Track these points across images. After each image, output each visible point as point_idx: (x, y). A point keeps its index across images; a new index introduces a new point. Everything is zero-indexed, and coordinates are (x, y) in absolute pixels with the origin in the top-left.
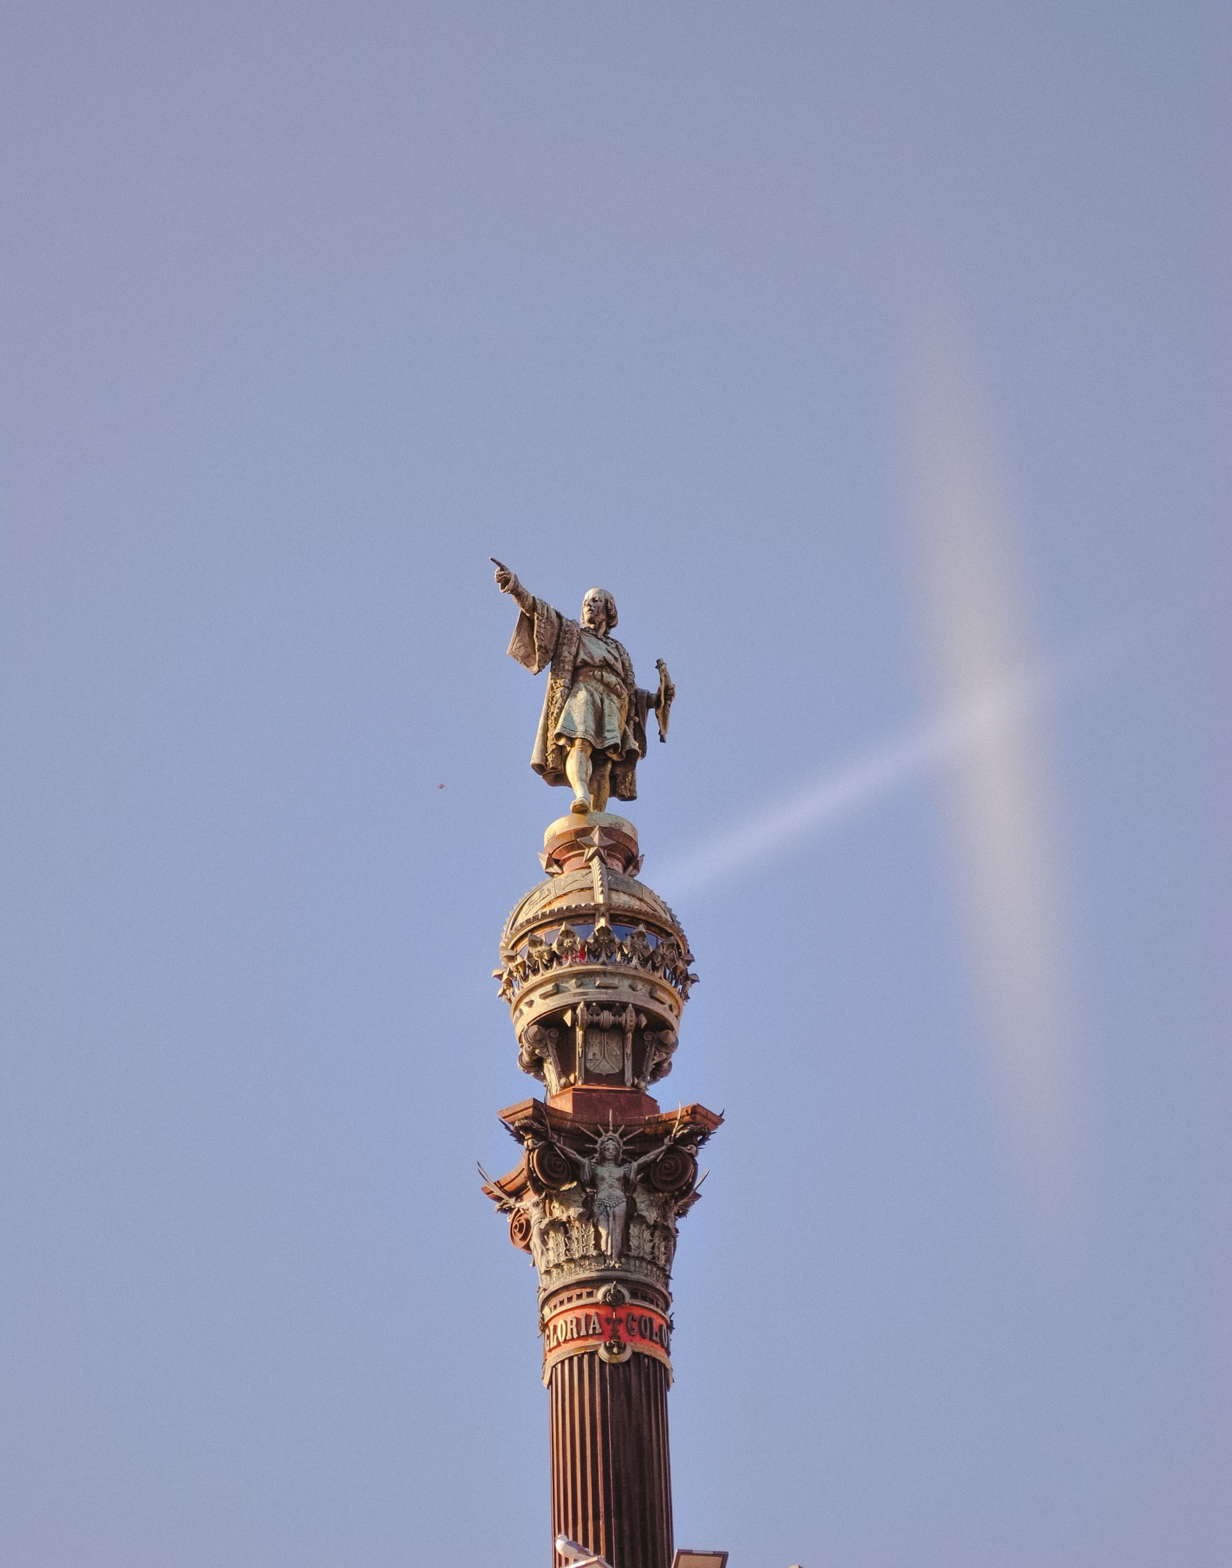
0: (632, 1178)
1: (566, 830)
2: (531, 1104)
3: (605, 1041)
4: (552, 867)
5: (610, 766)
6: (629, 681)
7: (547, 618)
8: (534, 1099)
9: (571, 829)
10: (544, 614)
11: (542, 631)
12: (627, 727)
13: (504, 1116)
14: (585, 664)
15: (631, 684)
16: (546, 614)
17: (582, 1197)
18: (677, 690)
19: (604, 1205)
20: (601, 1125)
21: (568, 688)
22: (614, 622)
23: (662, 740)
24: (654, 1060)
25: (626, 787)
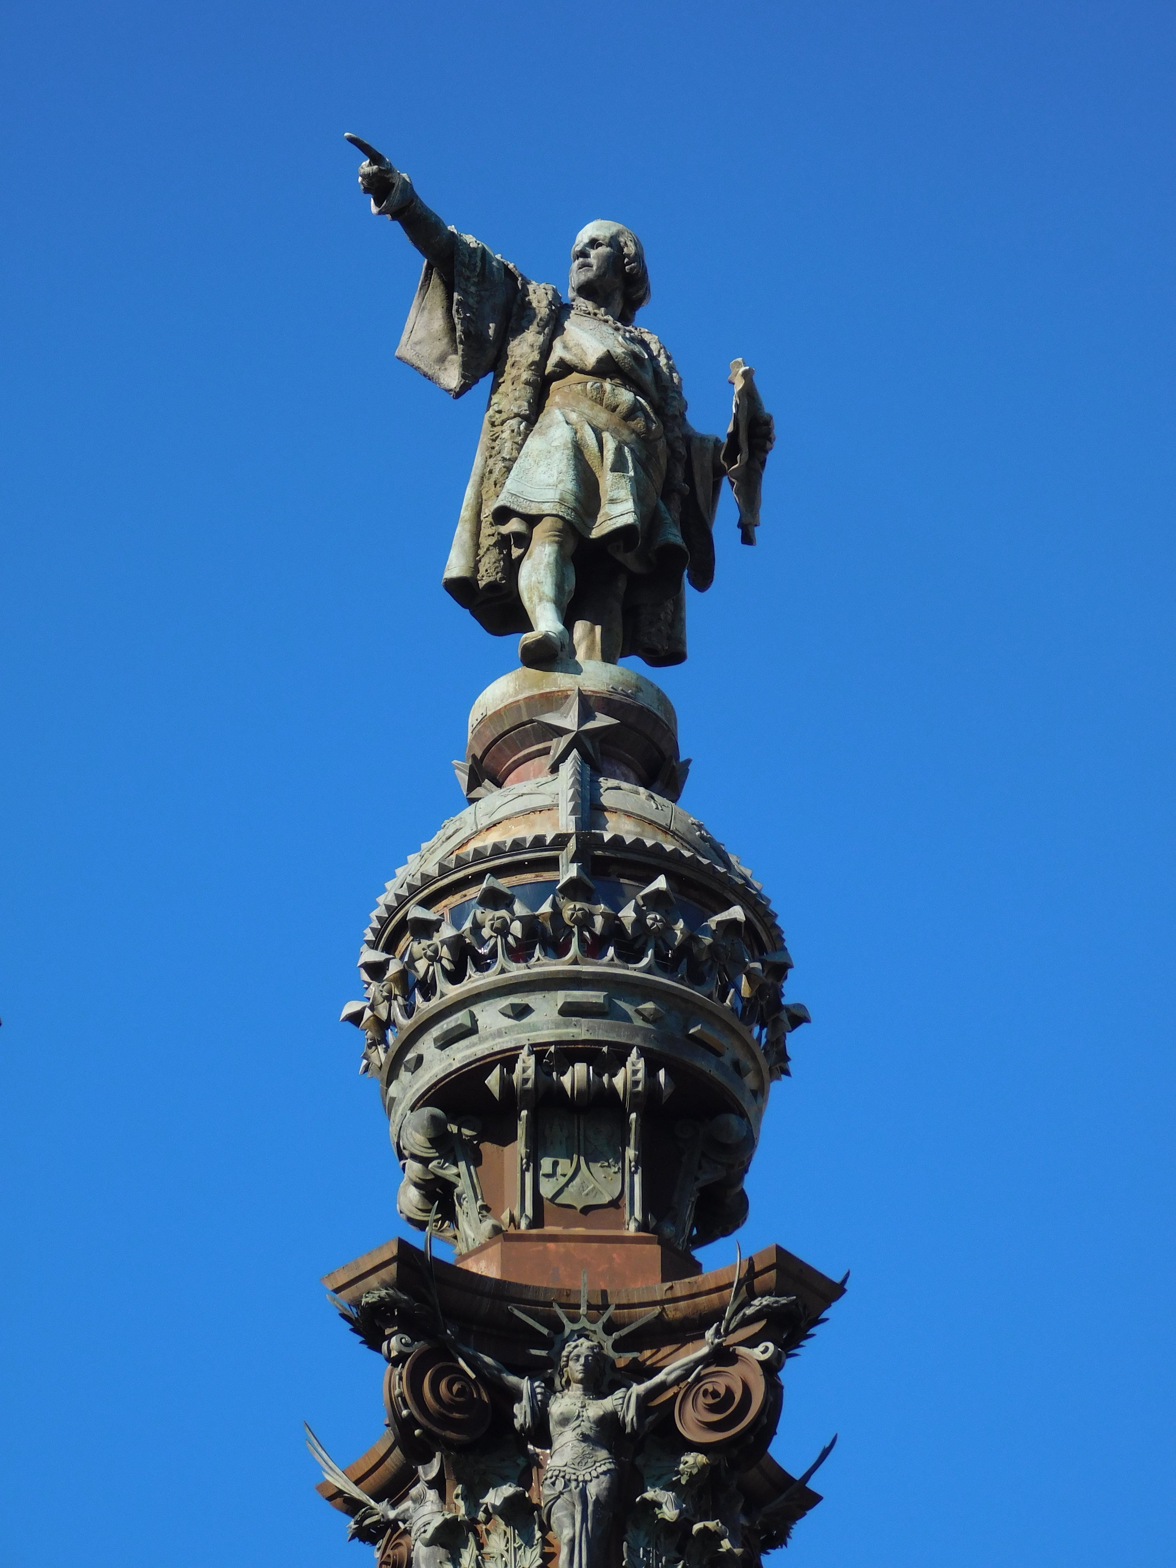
0: (628, 1421)
1: (511, 700)
2: (392, 1250)
3: (582, 1133)
4: (480, 786)
5: (622, 584)
6: (670, 411)
7: (482, 274)
8: (399, 1238)
9: (521, 697)
10: (475, 265)
11: (471, 301)
12: (663, 507)
13: (336, 1286)
14: (565, 369)
15: (675, 417)
16: (479, 264)
17: (518, 1465)
18: (778, 430)
19: (564, 1477)
20: (562, 1306)
21: (524, 418)
22: (641, 293)
23: (747, 539)
24: (697, 1179)
25: (660, 630)
